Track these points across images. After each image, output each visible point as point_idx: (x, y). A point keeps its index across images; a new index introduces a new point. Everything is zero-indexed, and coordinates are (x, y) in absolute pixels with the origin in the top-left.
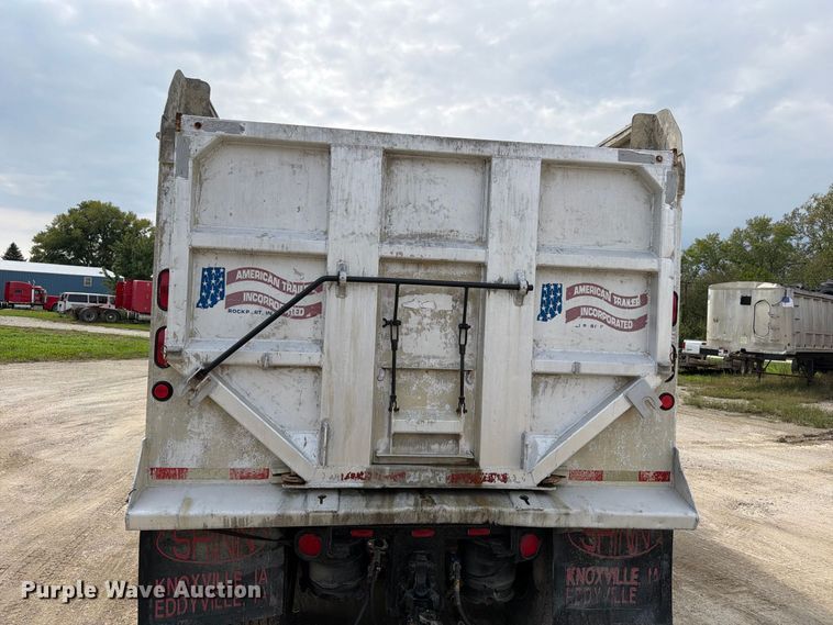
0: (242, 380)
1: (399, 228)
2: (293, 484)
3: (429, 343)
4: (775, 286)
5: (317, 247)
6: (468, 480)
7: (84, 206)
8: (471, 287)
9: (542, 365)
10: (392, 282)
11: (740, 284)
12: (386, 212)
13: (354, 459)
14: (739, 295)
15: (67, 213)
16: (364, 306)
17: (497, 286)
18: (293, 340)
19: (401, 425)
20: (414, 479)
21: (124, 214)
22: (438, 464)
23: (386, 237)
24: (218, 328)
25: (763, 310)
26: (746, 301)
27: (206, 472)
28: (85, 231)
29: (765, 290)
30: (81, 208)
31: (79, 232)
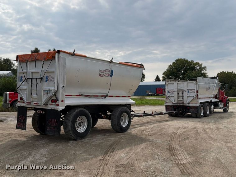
0: (170, 97)
1: (179, 87)
2: (173, 103)
3: (181, 95)
5: (173, 89)
6: (183, 103)
7: (177, 60)
8: (183, 91)
9: (188, 96)
10: (178, 91)
12: (177, 87)
13: (176, 102)
15: (172, 64)
16: (176, 92)
17: (184, 91)
18: (172, 95)
19: (179, 100)
20: (180, 103)
21: (189, 61)
22: (181, 102)
23: (177, 88)
24: (169, 94)
27: (169, 103)
28: (177, 69)
30: (176, 61)
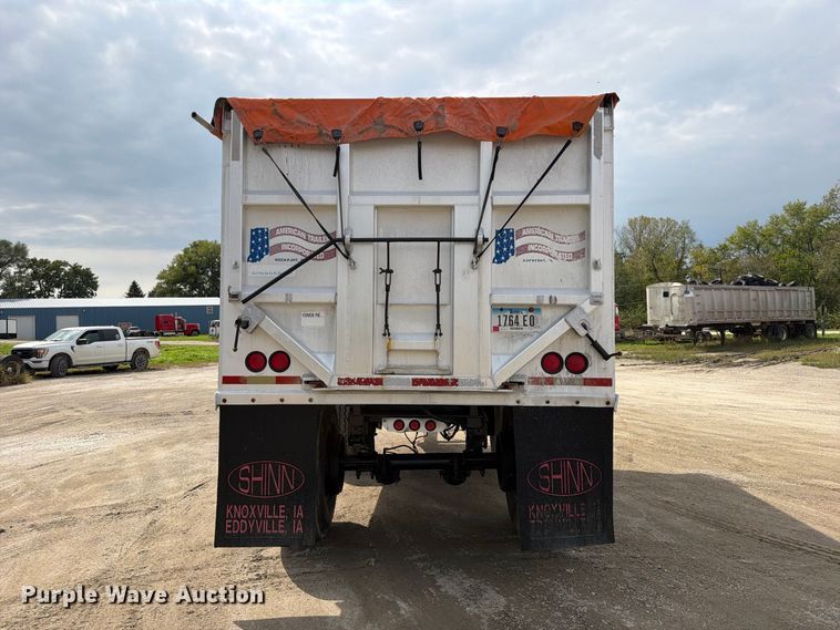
4: (679, 284)
11: (662, 284)
14: (662, 291)
15: (182, 253)
25: (675, 299)
26: (666, 294)
28: (197, 266)
29: (675, 287)
30: (193, 247)
31: (193, 268)
